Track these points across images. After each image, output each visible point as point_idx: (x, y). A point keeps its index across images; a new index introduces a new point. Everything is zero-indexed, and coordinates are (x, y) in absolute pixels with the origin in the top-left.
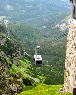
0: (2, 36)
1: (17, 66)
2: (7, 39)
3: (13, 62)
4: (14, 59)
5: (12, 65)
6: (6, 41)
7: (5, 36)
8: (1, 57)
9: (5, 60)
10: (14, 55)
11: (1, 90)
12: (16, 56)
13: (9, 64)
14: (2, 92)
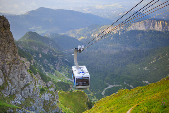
0: (46, 47)
1: (59, 71)
2: (49, 49)
3: (55, 68)
4: (57, 66)
5: (55, 70)
6: (49, 50)
7: (48, 46)
8: (45, 64)
9: (48, 66)
10: (56, 62)
11: (31, 102)
12: (58, 63)
13: (52, 69)
14: (32, 103)
